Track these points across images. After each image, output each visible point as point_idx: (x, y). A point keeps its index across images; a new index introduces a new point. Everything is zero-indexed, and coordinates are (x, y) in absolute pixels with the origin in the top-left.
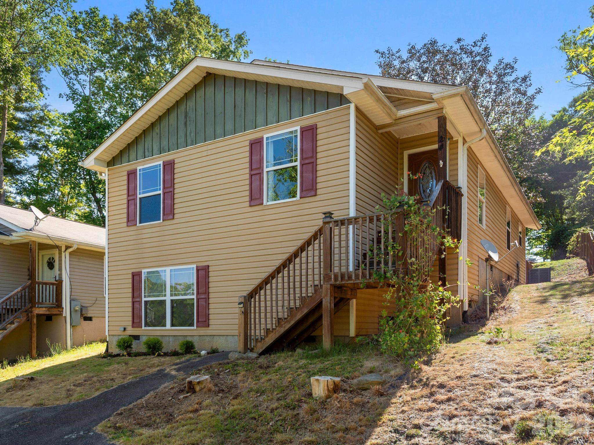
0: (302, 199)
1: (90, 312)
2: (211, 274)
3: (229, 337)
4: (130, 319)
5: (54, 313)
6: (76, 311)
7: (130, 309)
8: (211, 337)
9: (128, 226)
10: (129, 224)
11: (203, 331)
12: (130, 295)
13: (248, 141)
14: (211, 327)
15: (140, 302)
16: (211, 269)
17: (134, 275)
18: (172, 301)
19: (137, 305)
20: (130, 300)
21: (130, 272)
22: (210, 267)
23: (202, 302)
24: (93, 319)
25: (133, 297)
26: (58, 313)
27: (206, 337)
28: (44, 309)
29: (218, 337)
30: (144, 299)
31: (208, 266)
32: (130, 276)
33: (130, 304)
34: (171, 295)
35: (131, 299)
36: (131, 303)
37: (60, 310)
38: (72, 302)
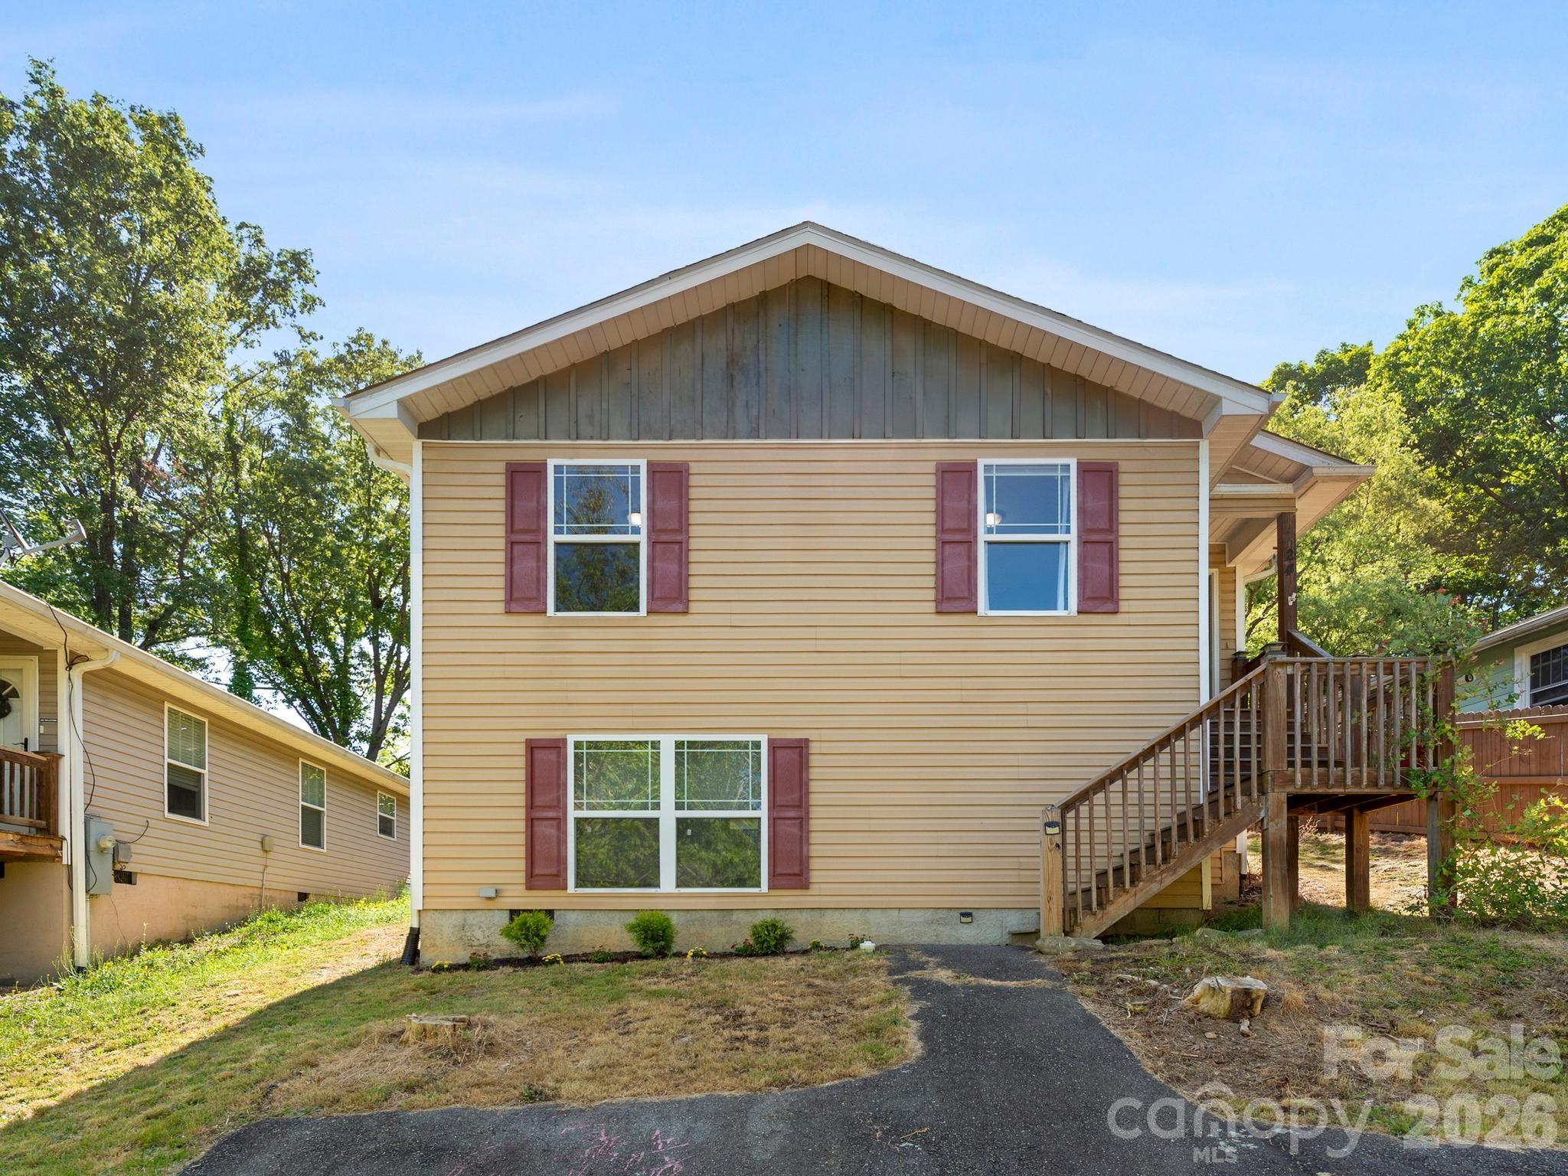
0: (1082, 616)
1: (134, 858)
2: (814, 761)
3: (872, 911)
4: (521, 865)
5: (39, 851)
6: (102, 851)
7: (521, 839)
8: (816, 914)
9: (507, 612)
10: (514, 607)
11: (788, 898)
12: (521, 800)
13: (934, 463)
14: (814, 889)
15: (560, 822)
16: (814, 748)
17: (533, 748)
18: (680, 822)
19: (545, 830)
20: (521, 814)
21: (523, 736)
22: (811, 745)
23: (784, 828)
24: (139, 879)
25: (531, 806)
26: (48, 852)
27: (796, 913)
28: (11, 837)
29: (837, 914)
30: (572, 814)
31: (807, 741)
32: (521, 749)
33: (521, 826)
34: (679, 806)
35: (523, 811)
36: (523, 823)
37: (56, 844)
38: (93, 824)
